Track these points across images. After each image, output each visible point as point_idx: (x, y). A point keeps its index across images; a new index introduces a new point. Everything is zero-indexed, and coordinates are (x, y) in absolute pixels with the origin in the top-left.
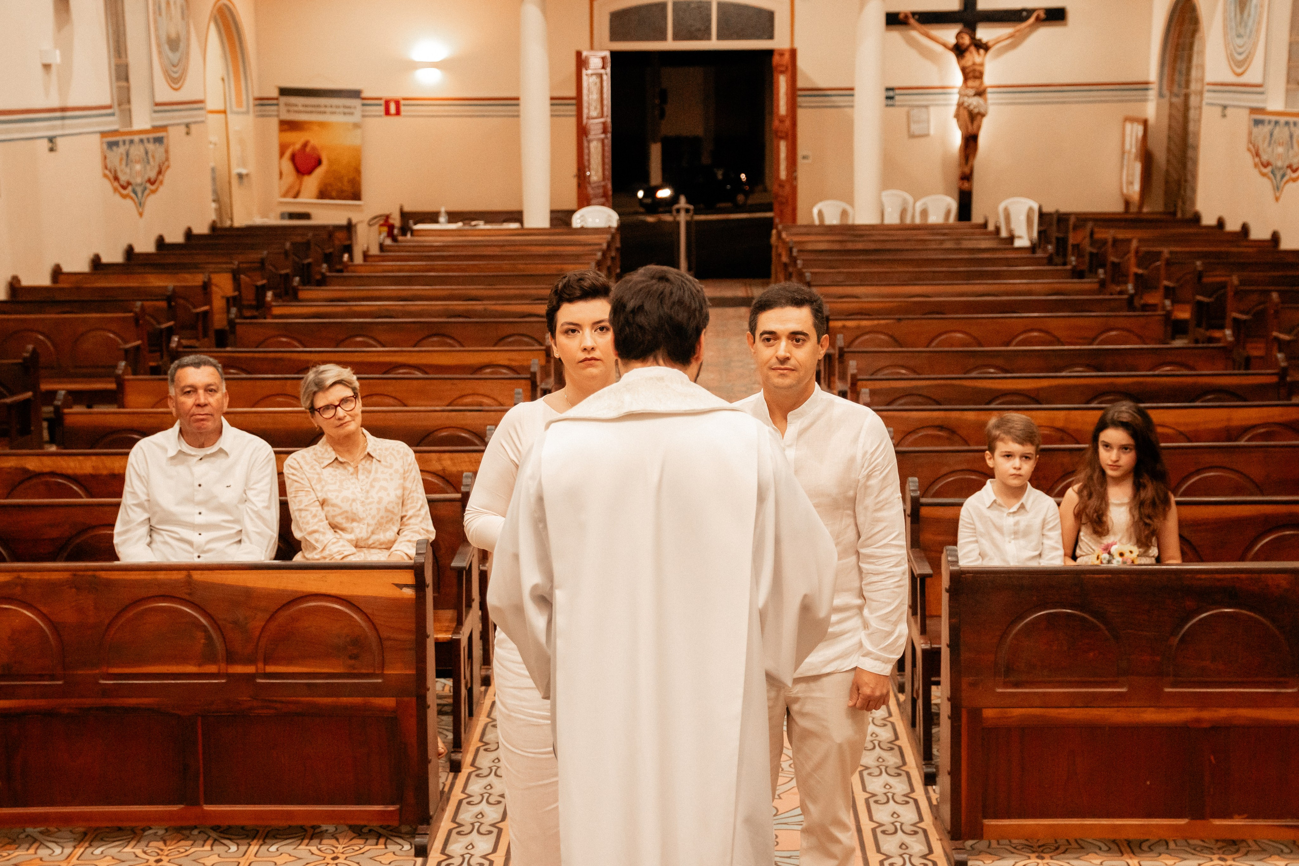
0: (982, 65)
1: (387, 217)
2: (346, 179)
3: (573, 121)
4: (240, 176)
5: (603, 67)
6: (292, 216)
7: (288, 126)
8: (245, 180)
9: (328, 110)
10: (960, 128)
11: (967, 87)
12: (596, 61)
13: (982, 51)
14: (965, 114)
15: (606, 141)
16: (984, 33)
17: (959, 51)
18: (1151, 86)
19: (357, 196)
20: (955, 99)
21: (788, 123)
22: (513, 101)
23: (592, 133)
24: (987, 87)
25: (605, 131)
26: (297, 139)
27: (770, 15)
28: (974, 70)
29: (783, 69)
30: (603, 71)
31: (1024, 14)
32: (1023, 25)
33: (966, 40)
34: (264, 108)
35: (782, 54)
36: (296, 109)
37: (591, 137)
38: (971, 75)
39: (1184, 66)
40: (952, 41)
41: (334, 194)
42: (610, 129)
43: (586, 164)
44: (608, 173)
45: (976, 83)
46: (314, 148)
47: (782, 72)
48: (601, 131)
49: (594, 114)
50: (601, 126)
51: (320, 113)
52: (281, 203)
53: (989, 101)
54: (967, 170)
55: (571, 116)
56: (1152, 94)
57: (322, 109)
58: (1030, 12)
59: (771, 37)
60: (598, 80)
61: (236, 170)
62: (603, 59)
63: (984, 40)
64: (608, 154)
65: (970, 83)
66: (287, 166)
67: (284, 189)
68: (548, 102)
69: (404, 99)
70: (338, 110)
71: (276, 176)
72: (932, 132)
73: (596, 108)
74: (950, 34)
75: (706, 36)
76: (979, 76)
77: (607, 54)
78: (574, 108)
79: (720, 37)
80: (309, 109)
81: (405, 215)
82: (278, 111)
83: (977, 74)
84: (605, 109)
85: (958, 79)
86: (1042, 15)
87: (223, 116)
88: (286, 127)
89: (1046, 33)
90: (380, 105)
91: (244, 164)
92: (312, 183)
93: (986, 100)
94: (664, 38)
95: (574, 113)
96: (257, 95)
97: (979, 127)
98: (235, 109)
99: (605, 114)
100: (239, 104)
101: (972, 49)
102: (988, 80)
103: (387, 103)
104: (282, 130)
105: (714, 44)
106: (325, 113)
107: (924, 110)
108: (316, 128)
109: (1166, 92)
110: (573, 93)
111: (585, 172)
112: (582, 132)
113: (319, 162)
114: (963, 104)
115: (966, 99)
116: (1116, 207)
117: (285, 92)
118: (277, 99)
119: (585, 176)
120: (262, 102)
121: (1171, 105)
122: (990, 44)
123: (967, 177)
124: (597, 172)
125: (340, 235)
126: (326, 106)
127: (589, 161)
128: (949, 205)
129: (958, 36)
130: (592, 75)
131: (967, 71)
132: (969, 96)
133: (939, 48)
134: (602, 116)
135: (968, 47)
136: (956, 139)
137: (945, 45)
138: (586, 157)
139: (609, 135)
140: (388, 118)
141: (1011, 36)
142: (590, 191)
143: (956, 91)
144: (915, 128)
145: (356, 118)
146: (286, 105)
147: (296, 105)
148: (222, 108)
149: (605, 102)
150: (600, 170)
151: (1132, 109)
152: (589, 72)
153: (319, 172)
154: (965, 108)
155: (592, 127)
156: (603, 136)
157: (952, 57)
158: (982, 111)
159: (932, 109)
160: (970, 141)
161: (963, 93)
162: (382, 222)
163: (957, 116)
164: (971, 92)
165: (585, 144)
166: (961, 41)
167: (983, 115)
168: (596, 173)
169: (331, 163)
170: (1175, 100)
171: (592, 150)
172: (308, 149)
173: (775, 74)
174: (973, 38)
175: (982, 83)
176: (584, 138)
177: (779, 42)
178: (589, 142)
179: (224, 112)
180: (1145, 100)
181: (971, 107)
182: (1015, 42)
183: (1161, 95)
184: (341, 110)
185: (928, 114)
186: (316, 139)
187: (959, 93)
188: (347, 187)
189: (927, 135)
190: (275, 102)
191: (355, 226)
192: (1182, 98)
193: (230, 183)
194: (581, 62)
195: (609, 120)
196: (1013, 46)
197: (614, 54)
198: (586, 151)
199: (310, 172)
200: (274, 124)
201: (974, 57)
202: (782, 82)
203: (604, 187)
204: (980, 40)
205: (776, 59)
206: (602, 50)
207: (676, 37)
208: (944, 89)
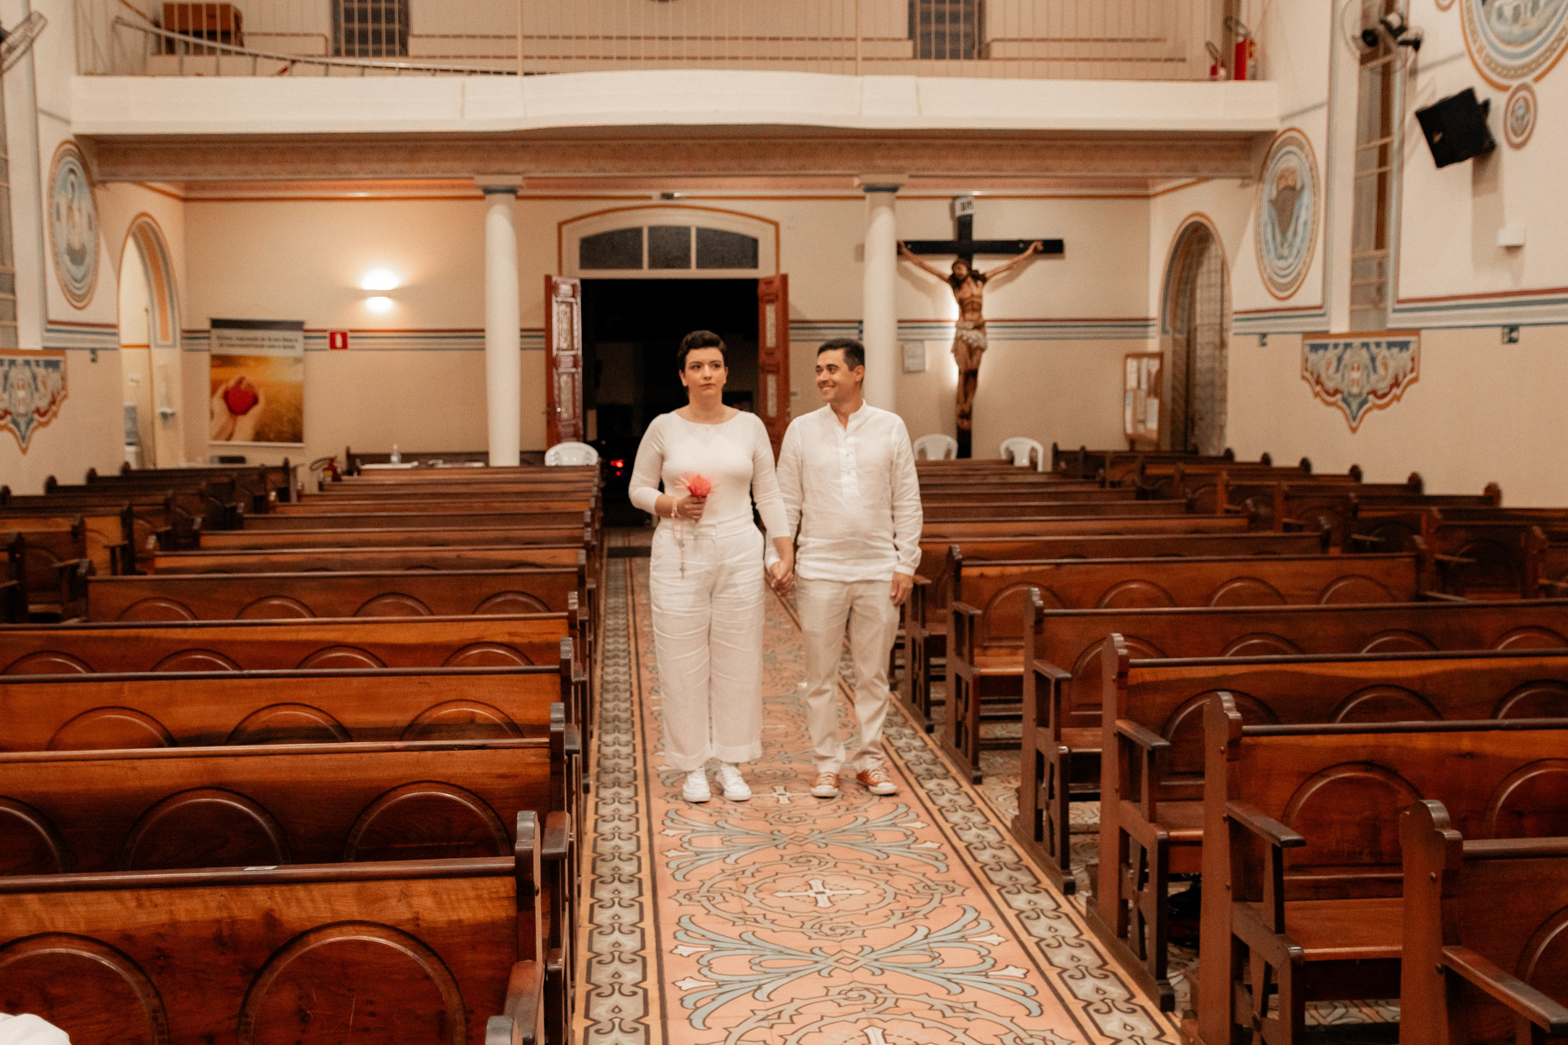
0: (980, 297)
1: (332, 460)
2: (285, 419)
3: (542, 354)
4: (165, 416)
5: (573, 296)
6: (224, 460)
7: (221, 361)
8: (170, 420)
9: (266, 343)
10: (958, 362)
11: (965, 320)
12: (565, 289)
13: (980, 283)
14: (963, 349)
15: (577, 376)
16: (981, 264)
17: (956, 282)
18: (1151, 323)
19: (297, 437)
20: (952, 333)
21: (779, 355)
22: (478, 334)
23: (563, 366)
24: (984, 322)
25: (575, 366)
26: (231, 377)
27: (755, 242)
28: (973, 302)
29: (773, 297)
30: (572, 300)
31: (1021, 245)
32: (1021, 257)
33: (964, 271)
34: (191, 342)
35: (769, 282)
36: (229, 342)
37: (561, 370)
38: (970, 307)
39: (1187, 301)
40: (948, 272)
41: (272, 436)
42: (581, 363)
43: (557, 399)
44: (579, 411)
45: (975, 316)
46: (249, 385)
47: (771, 301)
48: (571, 364)
49: (564, 345)
50: (571, 359)
51: (257, 346)
52: (213, 446)
53: (989, 336)
54: (966, 408)
55: (540, 349)
56: (1154, 331)
57: (259, 343)
58: (1027, 243)
59: (755, 266)
60: (568, 310)
61: (160, 409)
62: (574, 286)
63: (981, 271)
64: (579, 390)
65: (968, 316)
66: (219, 405)
67: (215, 430)
68: (518, 333)
69: (352, 331)
70: (276, 343)
71: (207, 415)
72: (927, 367)
73: (566, 339)
74: (945, 265)
75: (686, 264)
76: (977, 308)
77: (578, 282)
78: (543, 340)
79: (700, 265)
80: (245, 342)
81: (351, 457)
82: (209, 344)
83: (976, 306)
84: (576, 341)
85: (953, 311)
86: (1040, 247)
87: (145, 351)
88: (219, 362)
89: (1043, 266)
90: (325, 337)
91: (169, 403)
92: (247, 423)
93: (985, 334)
94: (638, 265)
95: (543, 346)
96: (186, 327)
97: (979, 362)
98: (160, 342)
99: (576, 346)
100: (165, 337)
101: (969, 279)
102: (987, 313)
103: (333, 336)
104: (213, 366)
105: (693, 272)
106: (262, 346)
107: (919, 344)
108: (252, 363)
109: (1169, 328)
110: (540, 324)
111: (555, 409)
112: (552, 363)
113: (255, 401)
114: (961, 337)
115: (964, 332)
116: (1122, 446)
117: (217, 324)
118: (208, 331)
119: (555, 412)
120: (190, 335)
121: (1175, 340)
122: (988, 275)
123: (965, 415)
124: (567, 409)
125: (274, 477)
126: (263, 339)
127: (559, 396)
128: (949, 444)
129: (954, 266)
130: (562, 302)
131: (966, 302)
132: (968, 330)
133: (933, 279)
134: (572, 349)
135: (967, 277)
136: (953, 375)
137: (940, 276)
138: (556, 392)
139: (580, 370)
140: (334, 352)
141: (1009, 268)
142: (561, 429)
143: (953, 324)
144: (910, 363)
145: (298, 352)
146: (219, 338)
147: (230, 339)
148: (143, 341)
149: (576, 334)
150: (571, 408)
151: (1135, 346)
152: (559, 299)
153: (256, 411)
154: (964, 342)
155: (563, 359)
156: (573, 370)
157: (948, 289)
158: (982, 344)
159: (927, 343)
160: (969, 376)
161: (961, 325)
162: (326, 466)
163: (955, 350)
164: (971, 325)
165: (556, 378)
166: (958, 271)
167: (982, 350)
168: (565, 411)
169: (269, 402)
170: (1178, 336)
171: (563, 385)
172: (243, 387)
173: (761, 305)
174: (969, 268)
175: (980, 316)
176: (555, 371)
177: (764, 270)
178: (559, 375)
179: (148, 347)
180: (1146, 337)
181: (970, 341)
182: (1013, 273)
183: (1164, 331)
184: (281, 343)
185: (924, 348)
186: (252, 376)
187: (958, 327)
188: (287, 428)
189: (921, 371)
190: (205, 335)
191: (295, 469)
192: (1185, 335)
193: (153, 424)
194: (551, 288)
195: (580, 353)
196: (1009, 279)
197: (584, 282)
198: (556, 385)
199: (244, 411)
200: (204, 359)
201: (970, 289)
202: (770, 314)
203: (575, 425)
204: (977, 271)
205: (762, 288)
206: (571, 277)
207: (653, 265)
208: (938, 323)
